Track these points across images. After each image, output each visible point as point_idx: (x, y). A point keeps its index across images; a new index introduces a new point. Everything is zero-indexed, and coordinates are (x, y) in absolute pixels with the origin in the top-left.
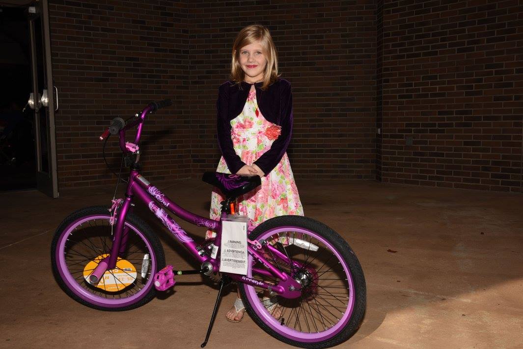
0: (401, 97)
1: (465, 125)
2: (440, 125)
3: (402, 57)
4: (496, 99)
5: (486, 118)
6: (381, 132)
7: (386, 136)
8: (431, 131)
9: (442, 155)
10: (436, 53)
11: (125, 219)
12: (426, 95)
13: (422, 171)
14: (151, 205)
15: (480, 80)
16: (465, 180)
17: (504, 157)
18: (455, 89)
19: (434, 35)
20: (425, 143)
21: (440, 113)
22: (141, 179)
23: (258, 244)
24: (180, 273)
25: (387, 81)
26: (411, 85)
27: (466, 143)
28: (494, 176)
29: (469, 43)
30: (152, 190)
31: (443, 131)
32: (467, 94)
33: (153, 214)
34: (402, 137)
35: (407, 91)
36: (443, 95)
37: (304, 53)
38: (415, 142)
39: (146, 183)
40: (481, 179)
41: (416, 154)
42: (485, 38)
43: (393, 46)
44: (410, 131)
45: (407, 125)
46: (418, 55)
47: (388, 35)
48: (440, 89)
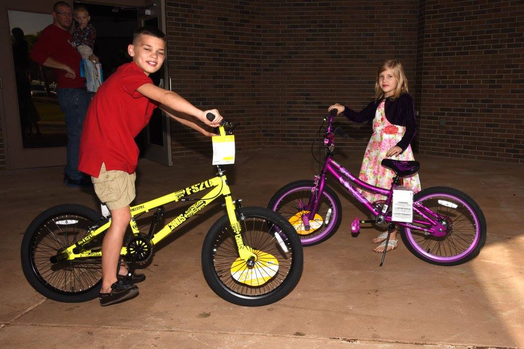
0: (437, 87)
1: (488, 111)
2: (468, 110)
3: (440, 54)
4: (513, 92)
5: (504, 106)
6: (420, 114)
7: (424, 118)
8: (461, 115)
9: (468, 133)
10: (467, 53)
11: (324, 189)
12: (458, 87)
13: (451, 146)
14: (341, 179)
15: (501, 77)
16: (485, 153)
17: (516, 137)
18: (481, 83)
19: (466, 39)
20: (456, 124)
21: (468, 101)
22: (334, 162)
23: (418, 204)
24: (363, 222)
25: (427, 73)
26: (446, 78)
27: (488, 125)
28: (508, 151)
29: (494, 47)
30: (343, 170)
31: (470, 115)
32: (491, 87)
33: (343, 185)
34: (437, 118)
35: (443, 82)
36: (471, 87)
37: (358, 48)
38: (447, 123)
39: (338, 166)
40: (498, 153)
41: (447, 132)
42: (507, 44)
43: (432, 45)
44: (444, 114)
45: (442, 109)
46: (453, 54)
47: (429, 36)
48: (470, 82)
